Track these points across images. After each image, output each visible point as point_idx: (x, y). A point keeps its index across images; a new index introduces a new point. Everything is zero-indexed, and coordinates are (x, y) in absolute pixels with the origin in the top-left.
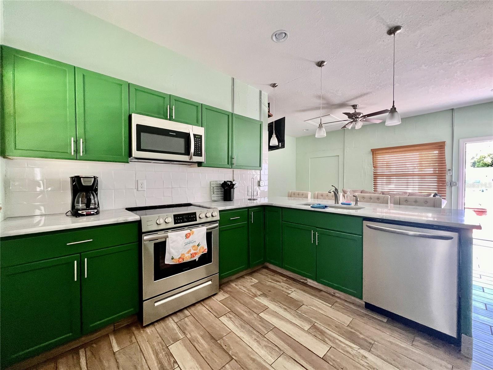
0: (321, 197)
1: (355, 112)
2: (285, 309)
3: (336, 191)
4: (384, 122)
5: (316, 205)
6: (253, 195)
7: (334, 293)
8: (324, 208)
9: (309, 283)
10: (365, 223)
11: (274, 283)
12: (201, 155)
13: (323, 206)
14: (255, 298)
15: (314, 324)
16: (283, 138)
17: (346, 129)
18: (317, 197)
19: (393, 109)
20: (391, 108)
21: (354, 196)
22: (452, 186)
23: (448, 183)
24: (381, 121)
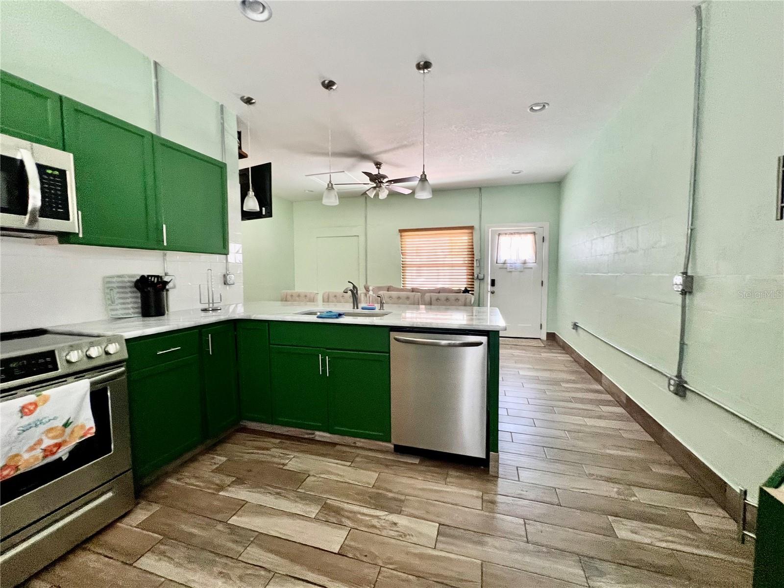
0: (334, 299)
1: (379, 173)
2: (278, 494)
3: (354, 289)
4: (413, 193)
5: (324, 314)
6: (211, 301)
7: (355, 443)
8: (337, 318)
9: (317, 438)
10: (394, 335)
11: (258, 453)
12: (66, 216)
13: (336, 315)
14: (221, 493)
15: (325, 503)
16: (268, 201)
17: (367, 198)
18: (327, 299)
19: (423, 177)
20: (421, 175)
21: (378, 296)
22: (480, 280)
23: (476, 276)
24: (410, 191)
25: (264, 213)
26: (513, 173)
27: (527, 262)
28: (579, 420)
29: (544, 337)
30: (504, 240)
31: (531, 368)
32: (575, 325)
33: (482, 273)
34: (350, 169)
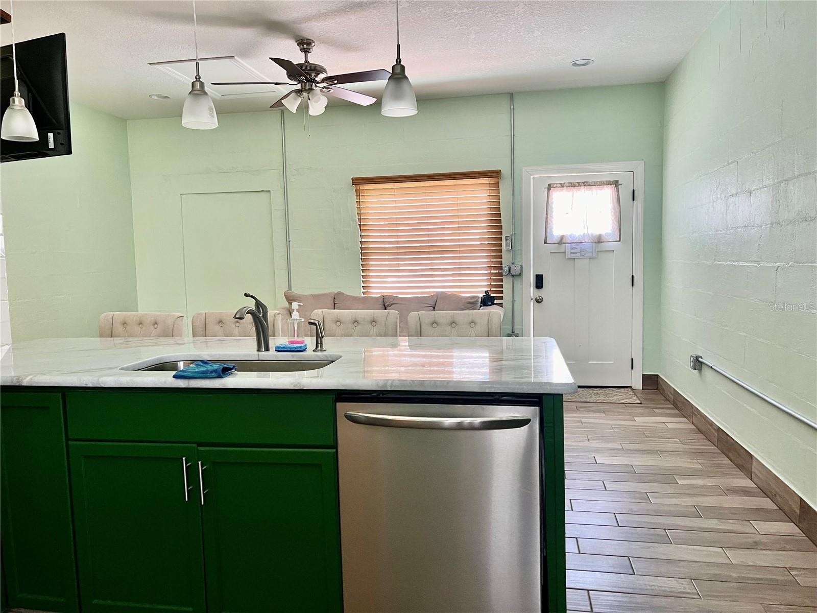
0: (217, 328)
1: (306, 61)
3: (258, 310)
4: (378, 105)
8: (220, 377)
10: (344, 408)
16: (62, 116)
17: (285, 111)
18: (202, 330)
19: (398, 70)
20: (393, 67)
21: (310, 323)
22: (513, 276)
23: (506, 269)
24: (372, 101)
25: (51, 145)
26: (575, 64)
27: (603, 239)
28: (714, 554)
29: (638, 384)
30: (559, 197)
31: (618, 450)
32: (698, 360)
33: (517, 263)
34: (246, 51)
